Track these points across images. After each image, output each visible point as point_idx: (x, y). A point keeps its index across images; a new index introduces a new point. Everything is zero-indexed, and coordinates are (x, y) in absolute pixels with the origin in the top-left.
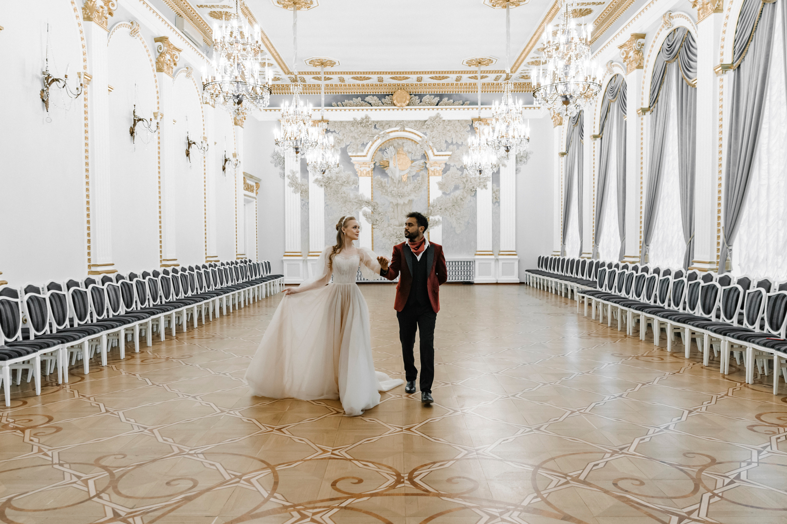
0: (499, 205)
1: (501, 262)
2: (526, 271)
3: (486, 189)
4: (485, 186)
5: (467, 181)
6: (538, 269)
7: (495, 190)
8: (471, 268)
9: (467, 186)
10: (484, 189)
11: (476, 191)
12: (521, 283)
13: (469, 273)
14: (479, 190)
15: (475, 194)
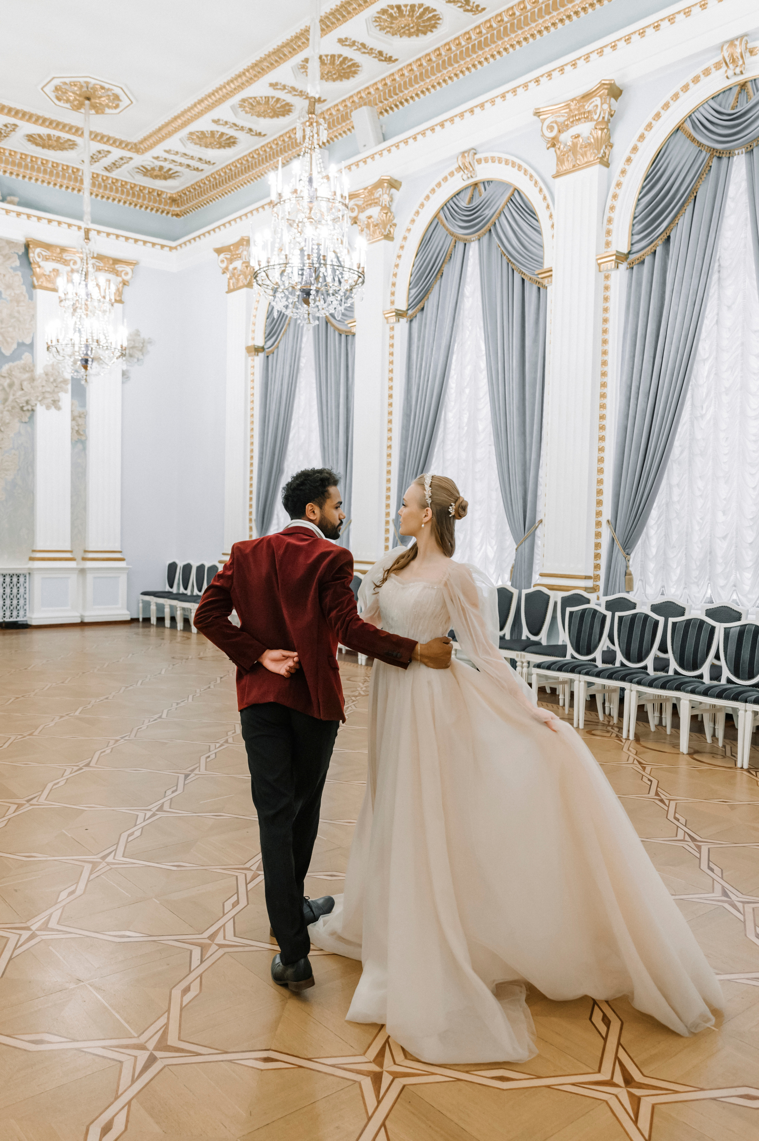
0: (84, 449)
1: (90, 577)
2: (145, 593)
3: (58, 408)
4: (55, 404)
5: (11, 385)
6: (167, 588)
7: (76, 414)
8: (22, 590)
9: (11, 398)
10: (53, 408)
11: (33, 410)
12: (134, 621)
13: (15, 602)
14: (40, 410)
15: (32, 417)
